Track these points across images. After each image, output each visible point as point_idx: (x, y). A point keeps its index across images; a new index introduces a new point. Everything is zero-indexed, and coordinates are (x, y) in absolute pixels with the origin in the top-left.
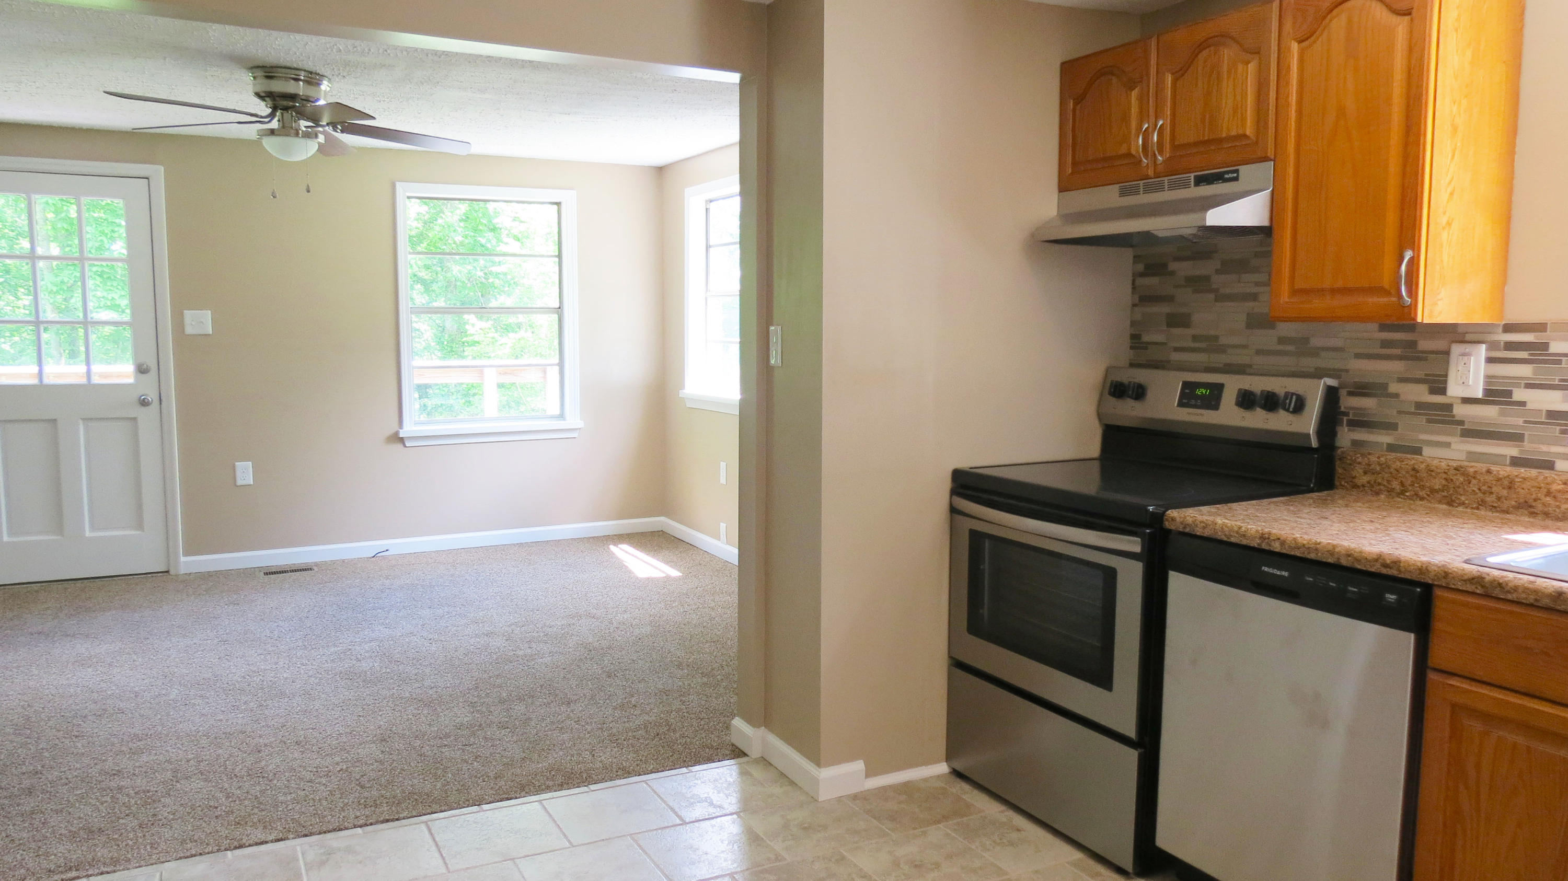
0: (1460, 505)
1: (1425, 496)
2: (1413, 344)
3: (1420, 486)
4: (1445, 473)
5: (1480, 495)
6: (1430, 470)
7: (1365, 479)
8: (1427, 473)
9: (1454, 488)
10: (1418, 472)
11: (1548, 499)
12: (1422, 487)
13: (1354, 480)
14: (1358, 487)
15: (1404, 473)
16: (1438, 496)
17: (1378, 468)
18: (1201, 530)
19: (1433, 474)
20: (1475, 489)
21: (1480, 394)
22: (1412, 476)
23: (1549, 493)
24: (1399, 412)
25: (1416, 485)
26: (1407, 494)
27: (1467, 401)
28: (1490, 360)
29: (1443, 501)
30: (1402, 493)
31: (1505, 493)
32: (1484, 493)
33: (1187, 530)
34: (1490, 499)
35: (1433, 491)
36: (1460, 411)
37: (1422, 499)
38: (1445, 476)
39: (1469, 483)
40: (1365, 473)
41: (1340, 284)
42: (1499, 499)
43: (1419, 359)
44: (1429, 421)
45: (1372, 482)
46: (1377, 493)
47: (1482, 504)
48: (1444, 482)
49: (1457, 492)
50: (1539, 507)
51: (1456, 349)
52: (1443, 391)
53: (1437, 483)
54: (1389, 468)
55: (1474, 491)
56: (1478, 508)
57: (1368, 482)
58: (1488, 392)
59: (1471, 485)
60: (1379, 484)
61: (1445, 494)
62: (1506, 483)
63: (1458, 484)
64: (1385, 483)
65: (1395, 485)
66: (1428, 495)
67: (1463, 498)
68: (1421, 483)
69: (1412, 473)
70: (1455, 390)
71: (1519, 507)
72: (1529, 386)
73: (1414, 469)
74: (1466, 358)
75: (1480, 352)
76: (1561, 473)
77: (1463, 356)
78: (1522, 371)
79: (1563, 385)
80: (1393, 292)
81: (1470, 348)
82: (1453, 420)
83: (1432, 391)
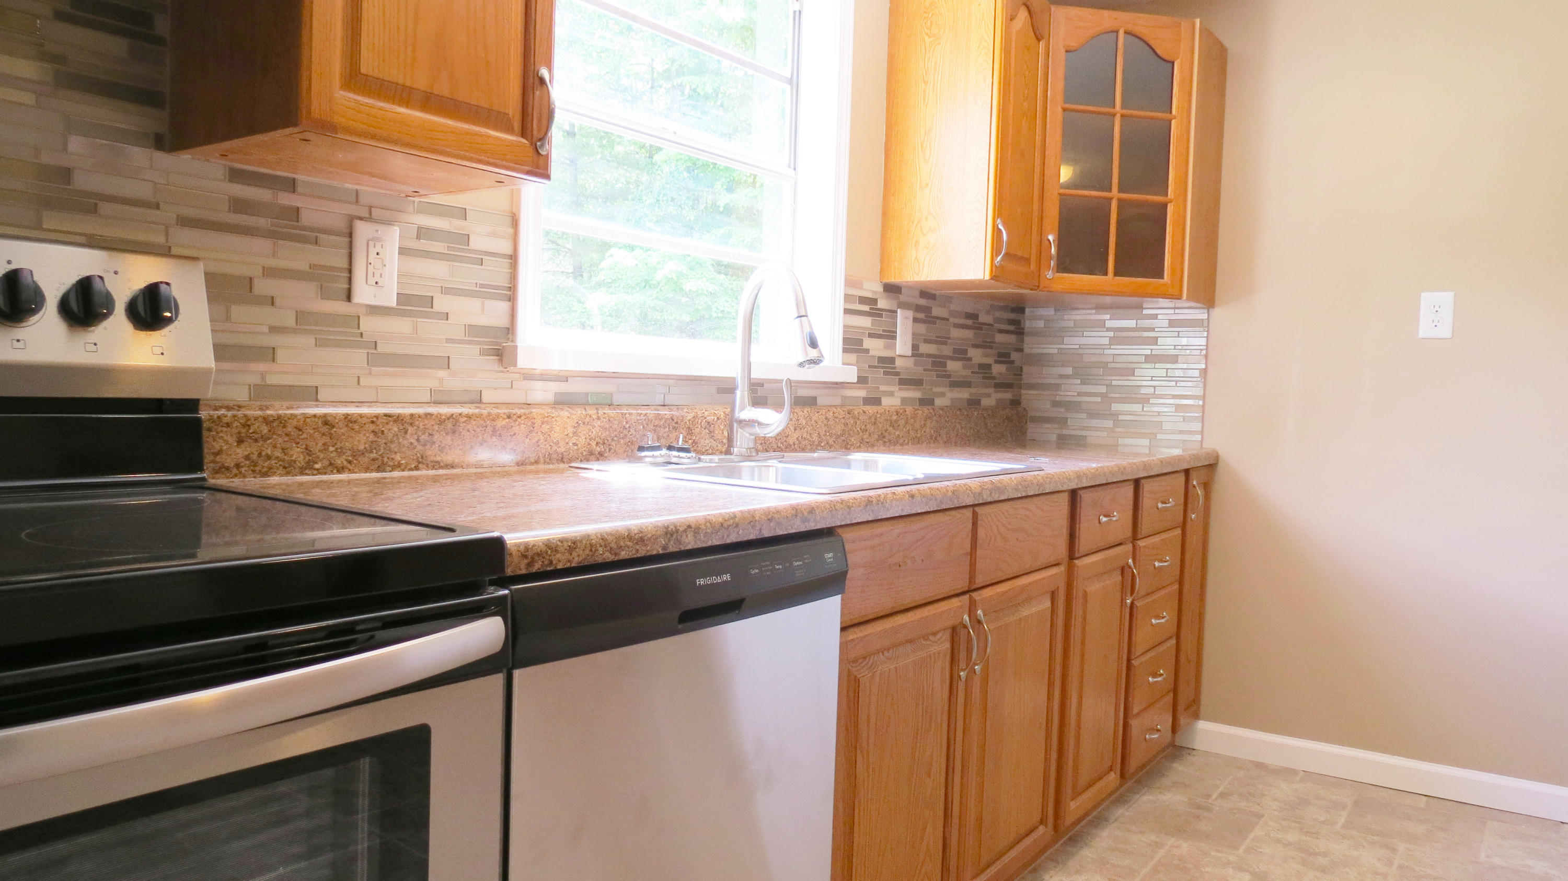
0: (394, 468)
1: (345, 463)
2: (293, 213)
3: (337, 449)
4: (373, 422)
5: (419, 448)
7: (241, 452)
8: (347, 426)
9: (385, 444)
10: (333, 427)
12: (340, 452)
13: (218, 458)
14: (228, 469)
15: (312, 432)
16: (364, 460)
17: (265, 430)
19: (356, 427)
20: (413, 441)
21: (393, 303)
22: (323, 434)
24: (275, 330)
25: (331, 449)
26: (317, 466)
27: (375, 310)
28: (402, 251)
29: (371, 468)
32: (424, 445)
35: (356, 454)
36: (369, 325)
38: (372, 427)
39: (406, 432)
40: (240, 441)
43: (304, 240)
44: (322, 343)
45: (255, 457)
47: (420, 462)
48: (372, 437)
49: (390, 450)
51: (363, 230)
52: (349, 297)
53: (361, 441)
54: (284, 427)
55: (411, 443)
56: (417, 468)
57: (247, 458)
58: (402, 298)
59: (408, 436)
60: (269, 457)
61: (373, 455)
63: (390, 436)
64: (278, 453)
65: (297, 453)
66: (350, 462)
67: (398, 457)
68: (339, 445)
69: (325, 429)
70: (364, 294)
72: (449, 292)
73: (325, 423)
74: (378, 245)
75: (392, 237)
76: (496, 405)
77: (376, 240)
78: (438, 270)
79: (482, 292)
80: (517, 126)
81: (382, 230)
82: (358, 341)
83: (325, 294)
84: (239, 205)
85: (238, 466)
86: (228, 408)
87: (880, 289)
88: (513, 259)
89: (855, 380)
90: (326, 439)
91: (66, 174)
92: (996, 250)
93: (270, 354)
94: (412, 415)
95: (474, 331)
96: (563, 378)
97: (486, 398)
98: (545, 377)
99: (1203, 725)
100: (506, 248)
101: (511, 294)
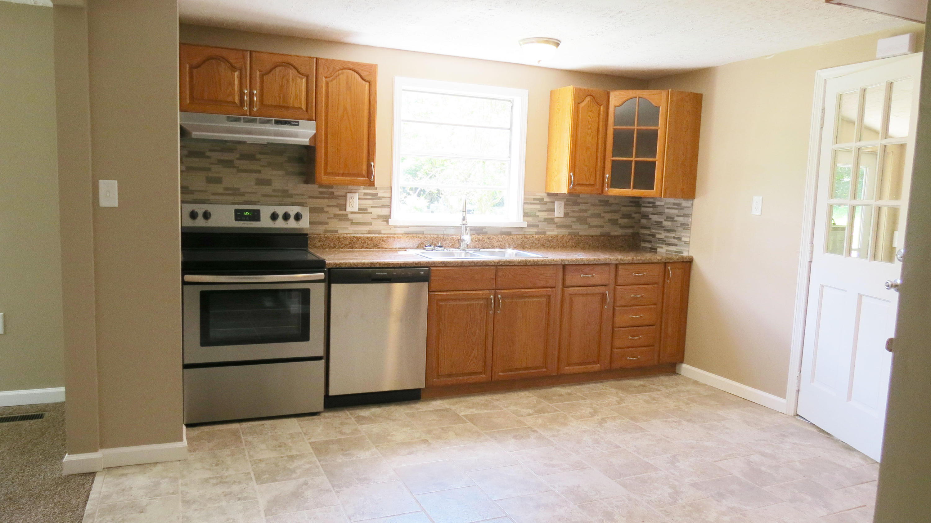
0: (355, 248)
2: (333, 193)
5: (362, 244)
6: (344, 238)
7: (319, 244)
9: (353, 243)
10: (341, 239)
11: (383, 242)
13: (315, 245)
14: (317, 247)
15: (335, 240)
16: (348, 246)
18: (344, 265)
19: (346, 239)
21: (357, 210)
23: (383, 241)
24: (328, 218)
27: (352, 213)
28: (359, 199)
30: (335, 247)
31: (370, 242)
33: (337, 267)
34: (365, 245)
35: (346, 245)
36: (350, 216)
37: (342, 248)
38: (350, 239)
41: (346, 172)
42: (368, 244)
43: (336, 198)
44: (339, 221)
45: (322, 245)
46: (325, 248)
47: (362, 247)
48: (350, 241)
50: (380, 246)
51: (349, 195)
52: (345, 210)
53: (347, 242)
56: (361, 249)
57: (321, 245)
58: (359, 209)
59: (359, 241)
60: (325, 245)
61: (350, 245)
62: (370, 239)
64: (328, 244)
65: (332, 245)
67: (356, 246)
68: (342, 243)
69: (338, 239)
70: (349, 209)
71: (374, 247)
72: (372, 207)
73: (339, 238)
74: (352, 198)
75: (357, 196)
76: (384, 234)
77: (352, 197)
78: (370, 202)
79: (382, 207)
80: (366, 176)
81: (353, 195)
82: (348, 220)
83: (340, 210)
84: (321, 193)
85: (319, 247)
86: (317, 235)
87: (546, 195)
88: (391, 197)
89: (526, 226)
90: (339, 242)
91: (287, 191)
92: (569, 184)
93: (327, 223)
94: (360, 237)
95: (379, 216)
96: (408, 227)
97: (382, 232)
98: (401, 227)
99: (684, 366)
100: (389, 195)
101: (390, 207)
